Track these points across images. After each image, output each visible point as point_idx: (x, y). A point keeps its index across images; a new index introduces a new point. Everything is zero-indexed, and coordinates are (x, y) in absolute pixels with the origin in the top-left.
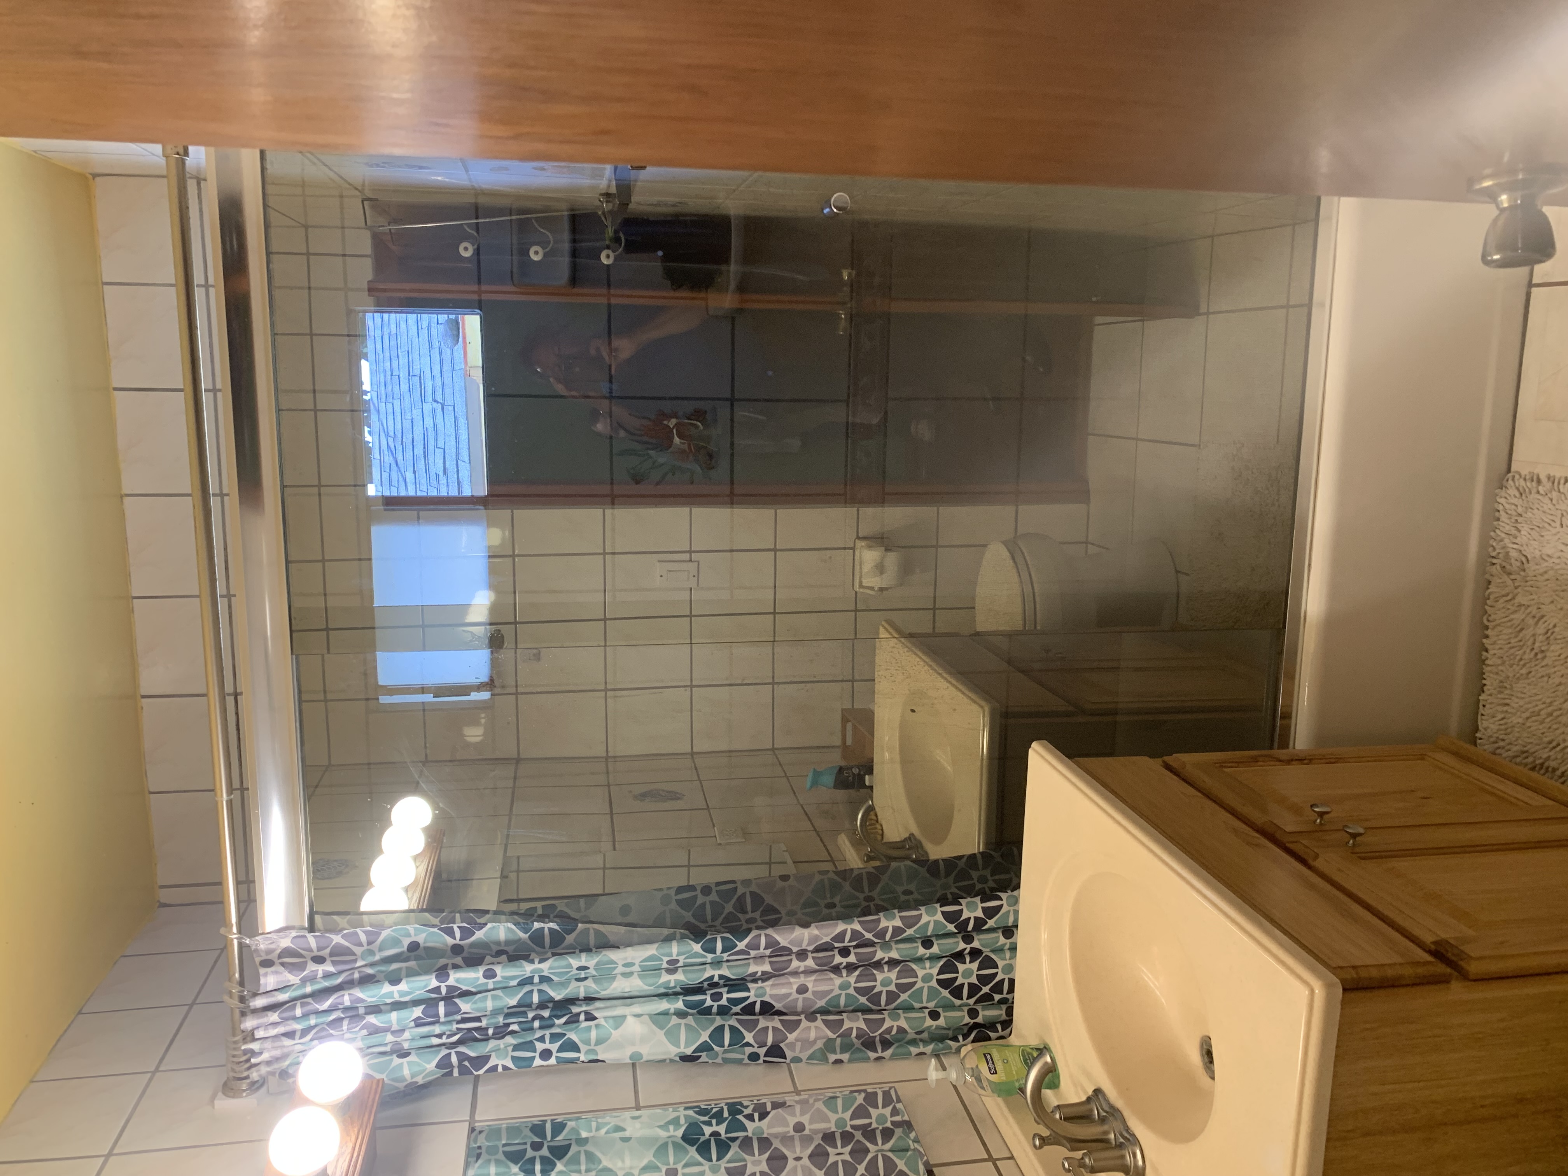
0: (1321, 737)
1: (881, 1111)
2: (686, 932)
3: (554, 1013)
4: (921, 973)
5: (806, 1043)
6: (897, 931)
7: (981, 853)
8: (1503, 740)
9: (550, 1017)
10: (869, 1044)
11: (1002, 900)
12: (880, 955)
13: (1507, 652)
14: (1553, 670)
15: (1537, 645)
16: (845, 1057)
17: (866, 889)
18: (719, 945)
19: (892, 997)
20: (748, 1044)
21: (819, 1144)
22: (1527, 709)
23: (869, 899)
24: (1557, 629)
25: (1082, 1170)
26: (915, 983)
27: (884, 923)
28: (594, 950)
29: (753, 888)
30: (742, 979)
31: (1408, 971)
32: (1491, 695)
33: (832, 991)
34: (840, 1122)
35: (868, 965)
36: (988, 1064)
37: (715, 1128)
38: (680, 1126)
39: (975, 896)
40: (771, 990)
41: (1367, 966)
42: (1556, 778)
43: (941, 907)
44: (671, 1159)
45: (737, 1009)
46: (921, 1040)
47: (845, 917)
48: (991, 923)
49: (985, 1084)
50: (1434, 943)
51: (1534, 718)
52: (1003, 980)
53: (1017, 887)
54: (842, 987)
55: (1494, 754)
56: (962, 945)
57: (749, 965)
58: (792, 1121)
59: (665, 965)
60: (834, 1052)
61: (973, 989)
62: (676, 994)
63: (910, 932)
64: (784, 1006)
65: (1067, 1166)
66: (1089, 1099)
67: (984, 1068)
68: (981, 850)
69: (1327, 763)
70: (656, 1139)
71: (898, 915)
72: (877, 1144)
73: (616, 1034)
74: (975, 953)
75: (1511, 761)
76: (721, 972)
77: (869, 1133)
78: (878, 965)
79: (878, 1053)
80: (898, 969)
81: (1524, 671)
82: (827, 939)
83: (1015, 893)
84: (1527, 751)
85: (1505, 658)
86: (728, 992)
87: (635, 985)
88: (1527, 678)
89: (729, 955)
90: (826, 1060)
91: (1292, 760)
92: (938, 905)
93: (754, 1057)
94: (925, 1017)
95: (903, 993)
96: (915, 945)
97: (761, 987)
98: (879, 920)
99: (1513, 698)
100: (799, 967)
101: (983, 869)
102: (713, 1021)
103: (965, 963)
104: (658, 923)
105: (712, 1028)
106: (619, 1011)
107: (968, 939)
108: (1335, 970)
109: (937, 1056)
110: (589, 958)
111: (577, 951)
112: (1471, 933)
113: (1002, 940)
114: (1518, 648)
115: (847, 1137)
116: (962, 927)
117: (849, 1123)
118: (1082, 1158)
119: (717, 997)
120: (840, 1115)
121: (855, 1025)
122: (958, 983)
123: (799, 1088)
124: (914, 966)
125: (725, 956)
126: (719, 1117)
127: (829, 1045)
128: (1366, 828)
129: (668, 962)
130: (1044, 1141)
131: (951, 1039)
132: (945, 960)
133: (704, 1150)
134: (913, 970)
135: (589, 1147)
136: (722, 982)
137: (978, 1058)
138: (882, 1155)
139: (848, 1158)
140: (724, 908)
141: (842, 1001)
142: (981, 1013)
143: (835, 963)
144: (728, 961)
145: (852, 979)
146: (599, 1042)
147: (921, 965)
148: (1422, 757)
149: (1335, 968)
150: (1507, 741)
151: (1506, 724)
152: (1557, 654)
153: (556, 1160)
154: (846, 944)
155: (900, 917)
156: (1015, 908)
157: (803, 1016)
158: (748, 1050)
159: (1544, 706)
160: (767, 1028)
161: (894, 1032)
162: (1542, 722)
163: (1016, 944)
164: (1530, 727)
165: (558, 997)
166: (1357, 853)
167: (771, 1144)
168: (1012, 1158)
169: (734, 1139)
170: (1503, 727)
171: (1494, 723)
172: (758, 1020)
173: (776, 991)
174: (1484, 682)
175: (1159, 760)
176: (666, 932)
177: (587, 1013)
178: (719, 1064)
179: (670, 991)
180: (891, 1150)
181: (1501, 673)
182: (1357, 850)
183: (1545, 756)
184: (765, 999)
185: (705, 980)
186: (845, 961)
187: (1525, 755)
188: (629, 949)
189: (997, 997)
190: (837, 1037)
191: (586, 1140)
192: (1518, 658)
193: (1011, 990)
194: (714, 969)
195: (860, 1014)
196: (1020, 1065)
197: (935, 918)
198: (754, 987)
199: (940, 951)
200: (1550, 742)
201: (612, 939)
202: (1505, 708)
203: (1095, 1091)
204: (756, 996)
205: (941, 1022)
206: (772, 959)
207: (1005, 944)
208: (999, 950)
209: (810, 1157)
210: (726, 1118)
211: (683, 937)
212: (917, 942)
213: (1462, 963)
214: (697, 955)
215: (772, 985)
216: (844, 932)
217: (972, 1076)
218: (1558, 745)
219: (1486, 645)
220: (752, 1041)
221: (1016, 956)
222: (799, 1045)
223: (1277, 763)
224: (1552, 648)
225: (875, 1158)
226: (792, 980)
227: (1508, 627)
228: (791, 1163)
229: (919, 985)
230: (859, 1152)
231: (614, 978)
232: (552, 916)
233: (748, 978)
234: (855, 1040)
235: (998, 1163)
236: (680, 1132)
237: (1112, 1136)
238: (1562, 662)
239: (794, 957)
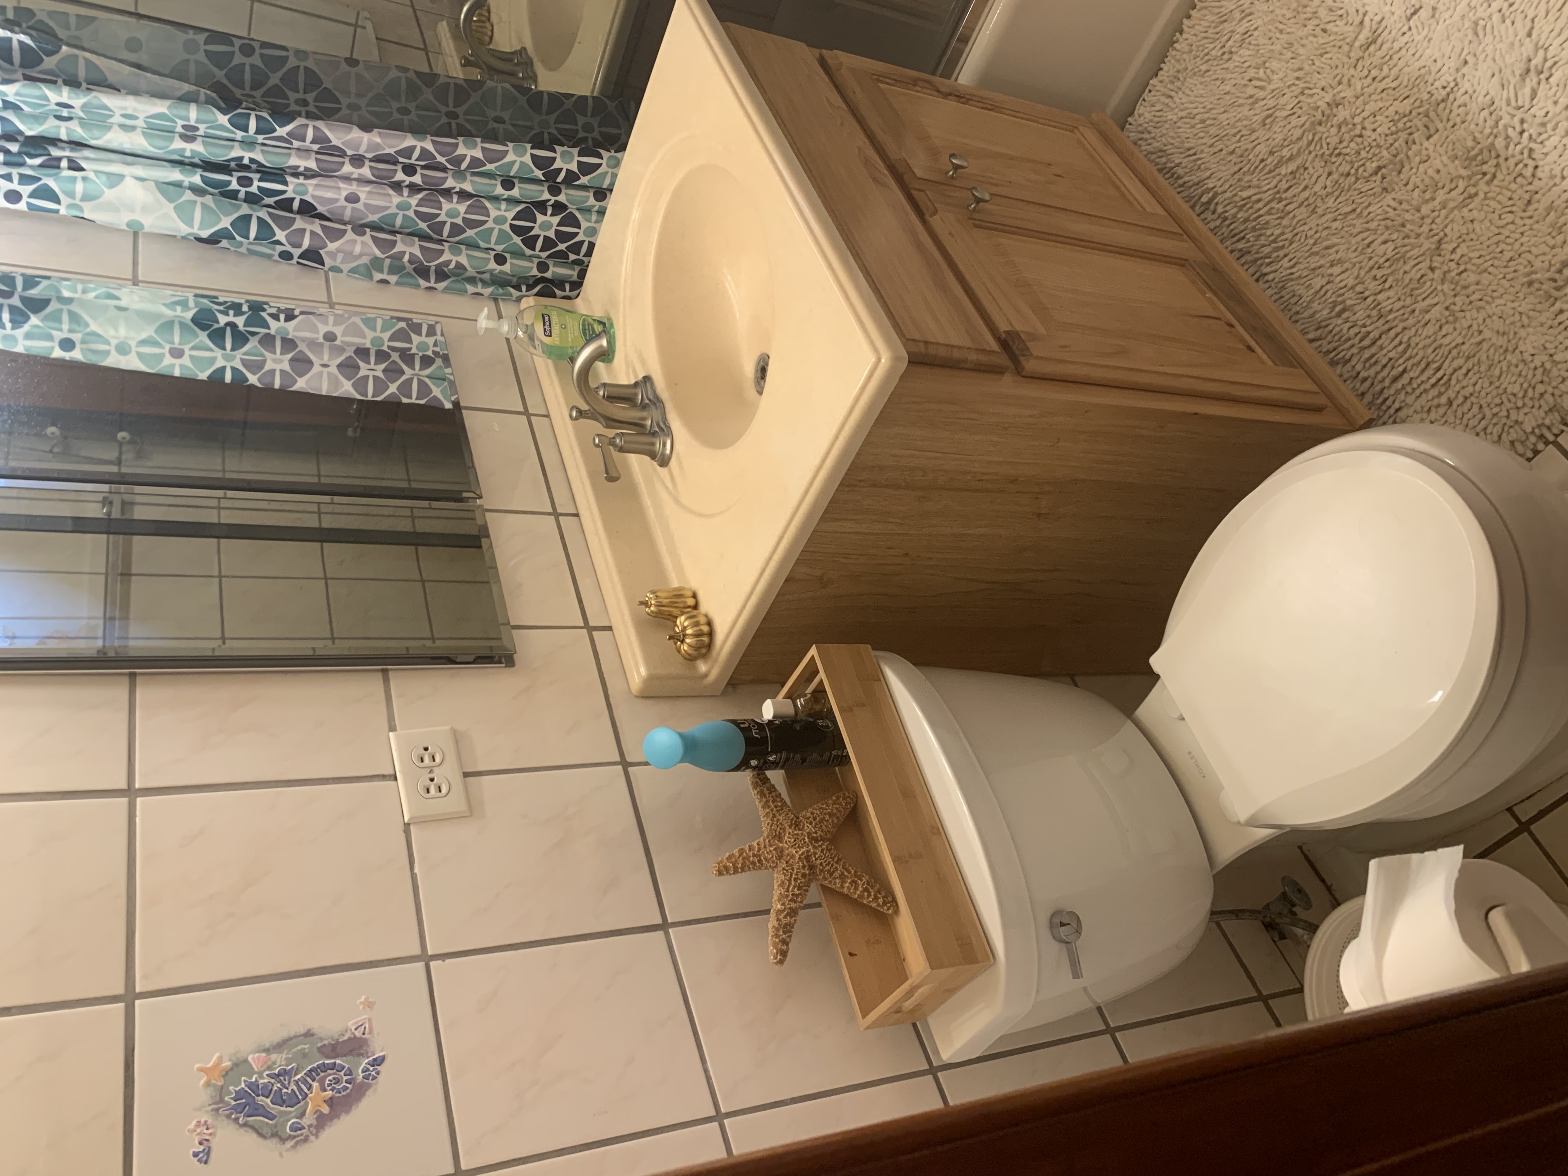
0: (986, 78)
1: (423, 338)
2: (214, 95)
3: (25, 149)
4: (494, 213)
5: (349, 256)
6: (475, 162)
7: (593, 97)
8: (1150, 133)
9: (19, 153)
10: (423, 272)
11: (602, 158)
12: (450, 183)
13: (1199, 41)
14: (1230, 76)
15: (1230, 43)
16: (393, 279)
17: (451, 103)
18: (253, 124)
19: (456, 230)
20: (278, 243)
21: (350, 357)
22: (1186, 109)
23: (452, 115)
24: (1256, 33)
25: (611, 448)
26: (486, 222)
27: (461, 150)
28: (84, 85)
29: (310, 64)
30: (281, 169)
31: (973, 357)
32: (1161, 82)
33: (388, 208)
34: (376, 341)
35: (436, 191)
36: (544, 325)
37: (231, 318)
38: (189, 309)
39: (574, 146)
40: (314, 190)
41: (938, 344)
42: (1176, 185)
43: (532, 148)
44: (177, 339)
45: (271, 201)
46: (482, 280)
47: (418, 131)
48: (584, 180)
49: (537, 343)
50: (1006, 332)
51: (1187, 120)
52: (583, 242)
53: (623, 148)
54: (399, 207)
55: (1135, 143)
56: (546, 196)
57: (289, 155)
58: (323, 329)
59: (179, 129)
60: (381, 271)
61: (548, 243)
62: (194, 165)
63: (490, 167)
64: (328, 211)
65: (597, 441)
66: (636, 384)
67: (539, 329)
68: (595, 94)
69: (983, 108)
70: (159, 316)
71: (480, 145)
72: (414, 369)
73: (109, 194)
74: (559, 207)
75: (1146, 156)
76: (253, 155)
77: (407, 357)
78: (447, 193)
79: (429, 282)
80: (469, 203)
81: (1204, 68)
82: (391, 151)
83: (618, 155)
84: (1165, 151)
85: (1194, 47)
86: (260, 180)
87: (137, 142)
88: (1202, 76)
89: (264, 139)
90: (371, 277)
91: (950, 94)
92: (529, 146)
93: (286, 256)
94: (489, 259)
95: (470, 229)
96: (493, 182)
97: (303, 185)
98: (457, 145)
99: (1180, 93)
100: (352, 173)
101: (591, 116)
102: (238, 207)
103: (545, 214)
104: (180, 74)
105: (235, 216)
106: (116, 168)
107: (555, 190)
108: (906, 340)
109: (496, 300)
110: (73, 95)
111: (60, 81)
112: (1041, 330)
113: (592, 201)
114: (1210, 41)
115: (382, 356)
116: (551, 176)
117: (386, 343)
118: (614, 438)
119: (245, 182)
120: (378, 334)
121: (408, 250)
122: (533, 233)
123: (334, 300)
124: (487, 204)
125: (260, 138)
126: (237, 308)
127: (376, 264)
128: (992, 194)
129: (183, 127)
130: (581, 414)
131: (513, 287)
132: (523, 206)
133: (217, 337)
134: (486, 208)
135: (74, 307)
136: (254, 166)
137: (536, 317)
138: (418, 379)
139: (381, 375)
140: (268, 77)
141: (399, 222)
142: (551, 269)
143: (395, 179)
144: (263, 144)
145: (414, 201)
146: (86, 198)
147: (497, 205)
148: (1072, 129)
149: (908, 340)
150: (1153, 135)
151: (1160, 117)
152: (1242, 60)
153: (30, 313)
154: (413, 161)
155: (482, 147)
156: (614, 170)
157: (349, 227)
158: (279, 248)
159: (1202, 110)
160: (304, 230)
161: (452, 266)
162: (1192, 127)
163: (606, 208)
164: (1179, 128)
165: (29, 133)
166: (975, 219)
167: (297, 346)
168: (547, 416)
169: (253, 334)
170: (1156, 119)
171: (1150, 112)
172: (295, 219)
173: (320, 193)
174: (1162, 65)
175: (817, 52)
176: (186, 87)
177: (70, 160)
178: (242, 254)
179: (187, 160)
180: (427, 377)
181: (1182, 61)
182: (977, 216)
183: (1177, 161)
184: (305, 198)
185: (233, 159)
186: (408, 180)
187: (1160, 154)
188: (131, 97)
189: (572, 257)
190: (386, 257)
191: (70, 301)
192: (1206, 51)
193: (589, 253)
194: (243, 149)
195: (416, 239)
196: (577, 333)
197: (522, 159)
198: (292, 182)
199: (521, 195)
200: (1189, 149)
201: (111, 79)
202: (1167, 101)
203: (644, 378)
204: (294, 192)
205: (506, 268)
206: (319, 157)
207: (594, 206)
208: (587, 211)
209: (339, 366)
210: (245, 313)
211: (209, 102)
212: (496, 180)
213: (1021, 358)
214: (222, 127)
215: (316, 185)
216: (412, 149)
217: (524, 333)
218: (1195, 154)
219: (1184, 26)
220: (284, 240)
221: (602, 221)
222: (340, 257)
223: (936, 93)
224: (1241, 52)
225: (410, 380)
226: (341, 185)
227: (1213, 14)
228: (316, 368)
229: (490, 224)
230: (393, 372)
231: (109, 128)
232: (24, 25)
233: (287, 170)
234: (407, 265)
235: (532, 418)
236: (189, 315)
237: (649, 423)
238: (1243, 70)
239: (347, 160)
